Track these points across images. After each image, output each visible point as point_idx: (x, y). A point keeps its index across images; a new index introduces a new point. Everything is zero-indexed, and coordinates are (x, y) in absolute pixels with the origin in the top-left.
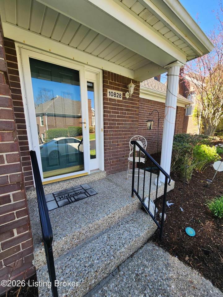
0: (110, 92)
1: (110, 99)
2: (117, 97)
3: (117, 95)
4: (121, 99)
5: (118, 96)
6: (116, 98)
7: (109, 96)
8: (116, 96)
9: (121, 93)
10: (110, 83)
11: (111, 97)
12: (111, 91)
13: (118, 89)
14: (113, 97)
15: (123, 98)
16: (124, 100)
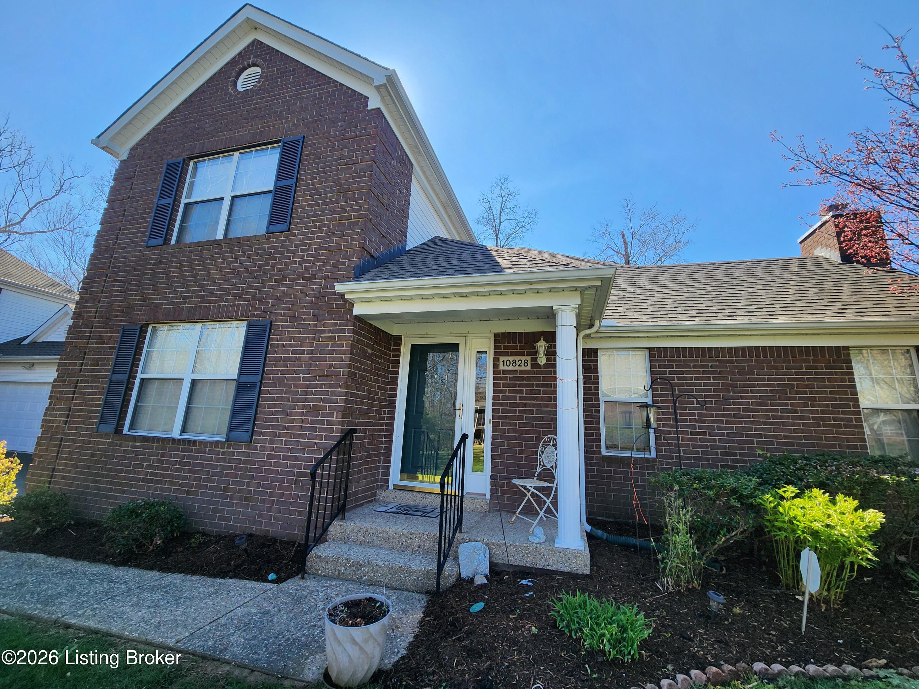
0: (504, 361)
1: (504, 371)
2: (519, 366)
3: (518, 363)
4: (529, 367)
5: (522, 364)
6: (517, 368)
7: (501, 367)
8: (517, 365)
9: (529, 358)
10: (505, 348)
11: (506, 368)
12: (506, 359)
13: (522, 354)
14: (511, 368)
15: (533, 366)
16: (535, 370)
